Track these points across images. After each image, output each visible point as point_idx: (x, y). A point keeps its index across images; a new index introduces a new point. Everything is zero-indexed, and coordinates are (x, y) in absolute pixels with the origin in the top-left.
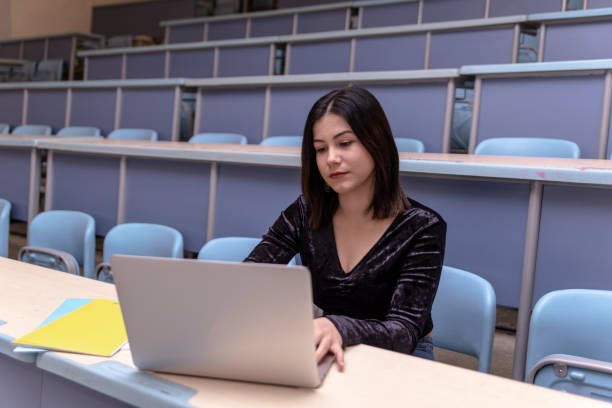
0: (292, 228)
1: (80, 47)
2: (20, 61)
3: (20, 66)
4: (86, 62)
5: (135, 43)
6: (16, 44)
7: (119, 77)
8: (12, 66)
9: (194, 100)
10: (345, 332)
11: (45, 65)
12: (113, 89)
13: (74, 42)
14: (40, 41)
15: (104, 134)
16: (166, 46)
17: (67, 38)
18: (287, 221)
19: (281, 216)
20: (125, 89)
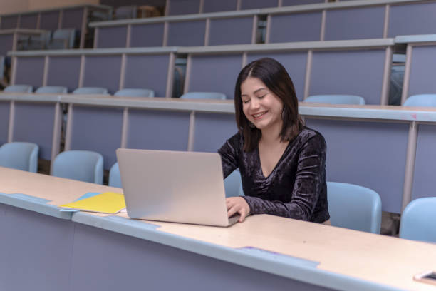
0: (233, 150)
1: (91, 18)
2: (37, 31)
3: (38, 35)
4: (97, 32)
5: (139, 15)
6: (34, 15)
7: (124, 46)
8: (30, 35)
9: (185, 65)
10: (252, 205)
11: (59, 34)
12: (120, 56)
13: (86, 13)
14: (55, 12)
15: (112, 92)
16: (166, 18)
17: (79, 9)
18: (230, 145)
19: (226, 143)
20: (129, 55)
